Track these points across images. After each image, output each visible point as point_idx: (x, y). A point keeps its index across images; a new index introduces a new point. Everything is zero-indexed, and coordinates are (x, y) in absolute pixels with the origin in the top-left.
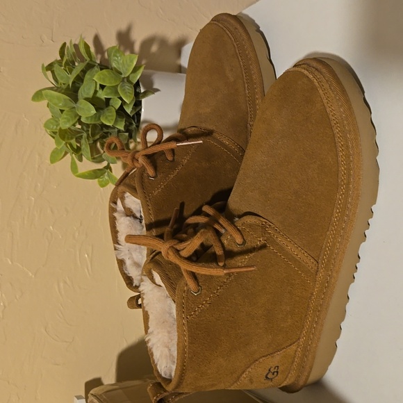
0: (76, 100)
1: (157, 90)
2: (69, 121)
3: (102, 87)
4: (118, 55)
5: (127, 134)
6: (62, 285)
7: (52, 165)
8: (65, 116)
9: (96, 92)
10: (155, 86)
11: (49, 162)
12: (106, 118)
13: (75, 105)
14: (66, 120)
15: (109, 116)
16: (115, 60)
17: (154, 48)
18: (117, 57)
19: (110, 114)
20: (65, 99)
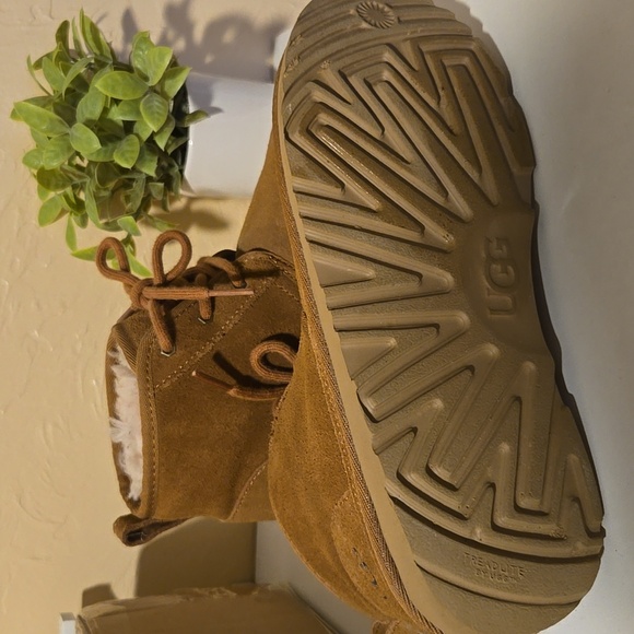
0: (71, 121)
1: (217, 110)
2: (57, 156)
3: (116, 101)
4: (144, 47)
5: (161, 185)
6: (50, 428)
7: (41, 228)
8: (52, 148)
9: (106, 110)
10: (215, 103)
11: (37, 224)
12: (123, 155)
13: (68, 131)
14: (52, 154)
15: (128, 151)
16: (139, 56)
17: (229, 36)
18: (142, 50)
19: (129, 148)
20: (51, 120)
